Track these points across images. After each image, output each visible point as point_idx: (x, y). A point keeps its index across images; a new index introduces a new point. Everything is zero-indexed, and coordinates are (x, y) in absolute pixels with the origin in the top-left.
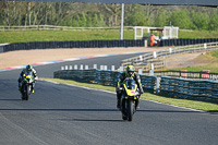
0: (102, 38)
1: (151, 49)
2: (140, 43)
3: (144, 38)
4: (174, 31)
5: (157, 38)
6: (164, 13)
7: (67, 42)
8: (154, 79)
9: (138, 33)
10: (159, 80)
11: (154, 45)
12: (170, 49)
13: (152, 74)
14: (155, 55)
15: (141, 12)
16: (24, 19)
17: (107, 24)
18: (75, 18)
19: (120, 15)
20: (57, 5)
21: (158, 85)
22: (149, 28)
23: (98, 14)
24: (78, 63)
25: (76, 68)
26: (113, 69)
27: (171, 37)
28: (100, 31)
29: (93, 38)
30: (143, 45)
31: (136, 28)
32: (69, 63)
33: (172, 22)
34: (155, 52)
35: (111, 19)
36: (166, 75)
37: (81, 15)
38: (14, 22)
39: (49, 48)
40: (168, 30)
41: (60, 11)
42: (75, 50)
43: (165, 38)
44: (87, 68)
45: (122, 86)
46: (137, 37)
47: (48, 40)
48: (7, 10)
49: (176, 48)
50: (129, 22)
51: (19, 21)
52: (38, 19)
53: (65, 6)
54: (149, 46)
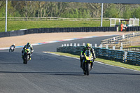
0: (89, 26)
1: (121, 33)
2: (114, 29)
3: (117, 26)
4: (136, 21)
5: (125, 26)
6: (130, 9)
7: (65, 28)
8: (123, 53)
9: (112, 22)
10: (126, 53)
11: (123, 30)
12: (134, 33)
13: (121, 50)
14: (124, 37)
15: (114, 9)
16: (37, 13)
17: (92, 16)
18: (71, 12)
19: (100, 11)
20: (59, 4)
21: (125, 57)
22: (119, 19)
23: (86, 10)
24: (73, 42)
25: (71, 45)
26: (96, 46)
27: (134, 25)
28: (87, 21)
29: (83, 26)
30: (116, 30)
31: (111, 19)
32: (67, 42)
33: (135, 15)
34: (123, 35)
35: (94, 13)
36: (131, 50)
37: (75, 11)
38: (31, 15)
39: (54, 32)
40: (132, 21)
41: (61, 8)
42: (70, 33)
43: (130, 26)
44: (78, 45)
45: (83, 55)
46: (112, 25)
47: (53, 27)
48: (26, 7)
49: (138, 32)
50: (107, 15)
51: (34, 15)
52: (47, 13)
53: (65, 5)
54: (120, 31)
